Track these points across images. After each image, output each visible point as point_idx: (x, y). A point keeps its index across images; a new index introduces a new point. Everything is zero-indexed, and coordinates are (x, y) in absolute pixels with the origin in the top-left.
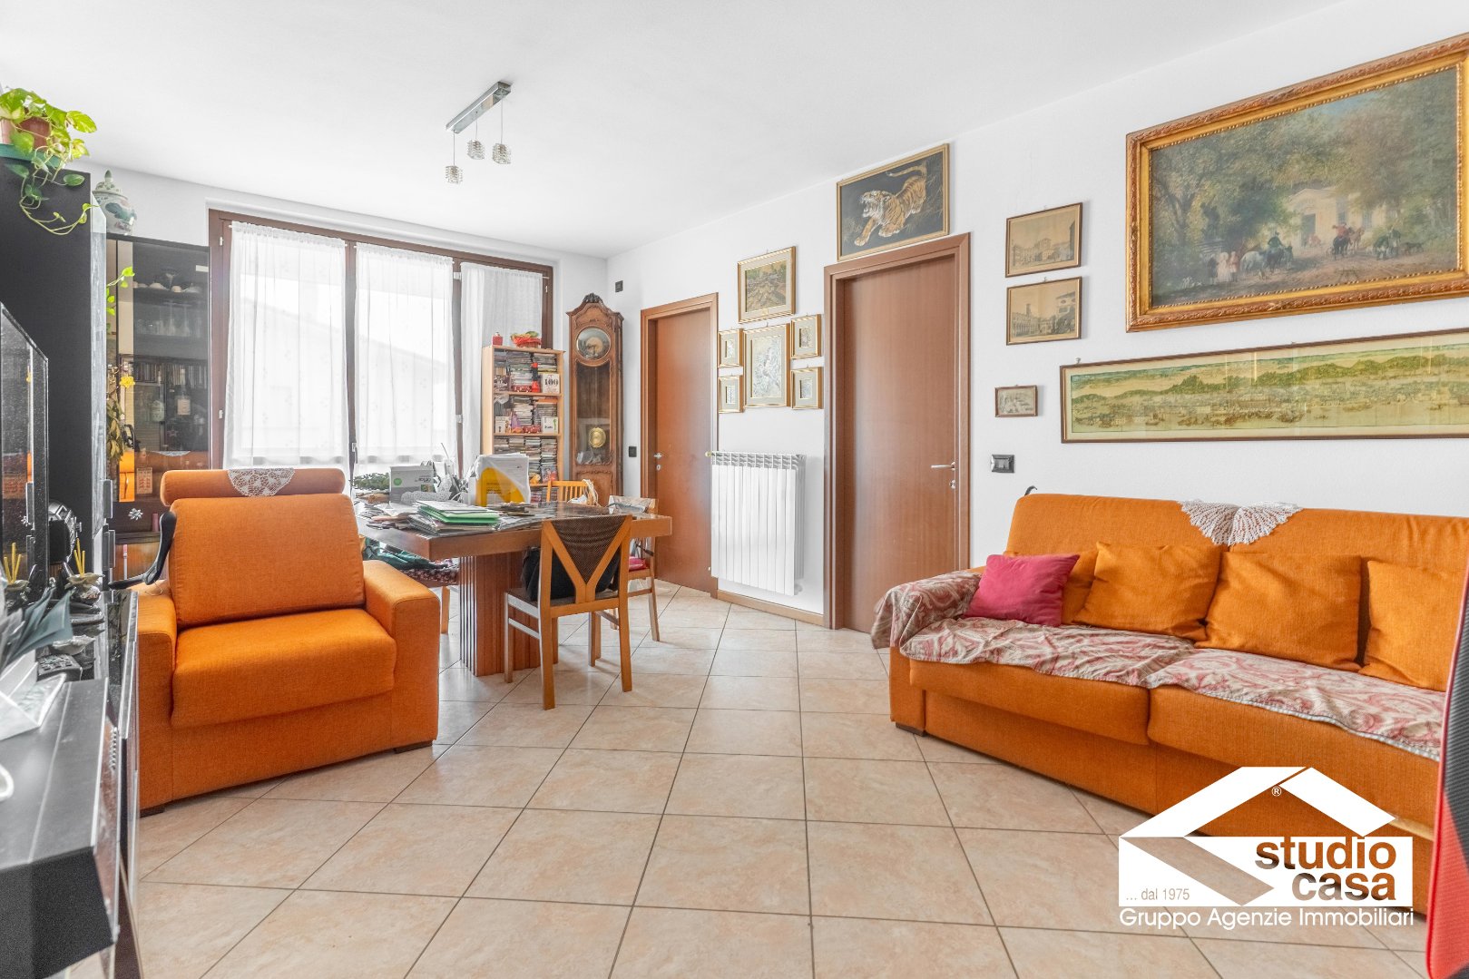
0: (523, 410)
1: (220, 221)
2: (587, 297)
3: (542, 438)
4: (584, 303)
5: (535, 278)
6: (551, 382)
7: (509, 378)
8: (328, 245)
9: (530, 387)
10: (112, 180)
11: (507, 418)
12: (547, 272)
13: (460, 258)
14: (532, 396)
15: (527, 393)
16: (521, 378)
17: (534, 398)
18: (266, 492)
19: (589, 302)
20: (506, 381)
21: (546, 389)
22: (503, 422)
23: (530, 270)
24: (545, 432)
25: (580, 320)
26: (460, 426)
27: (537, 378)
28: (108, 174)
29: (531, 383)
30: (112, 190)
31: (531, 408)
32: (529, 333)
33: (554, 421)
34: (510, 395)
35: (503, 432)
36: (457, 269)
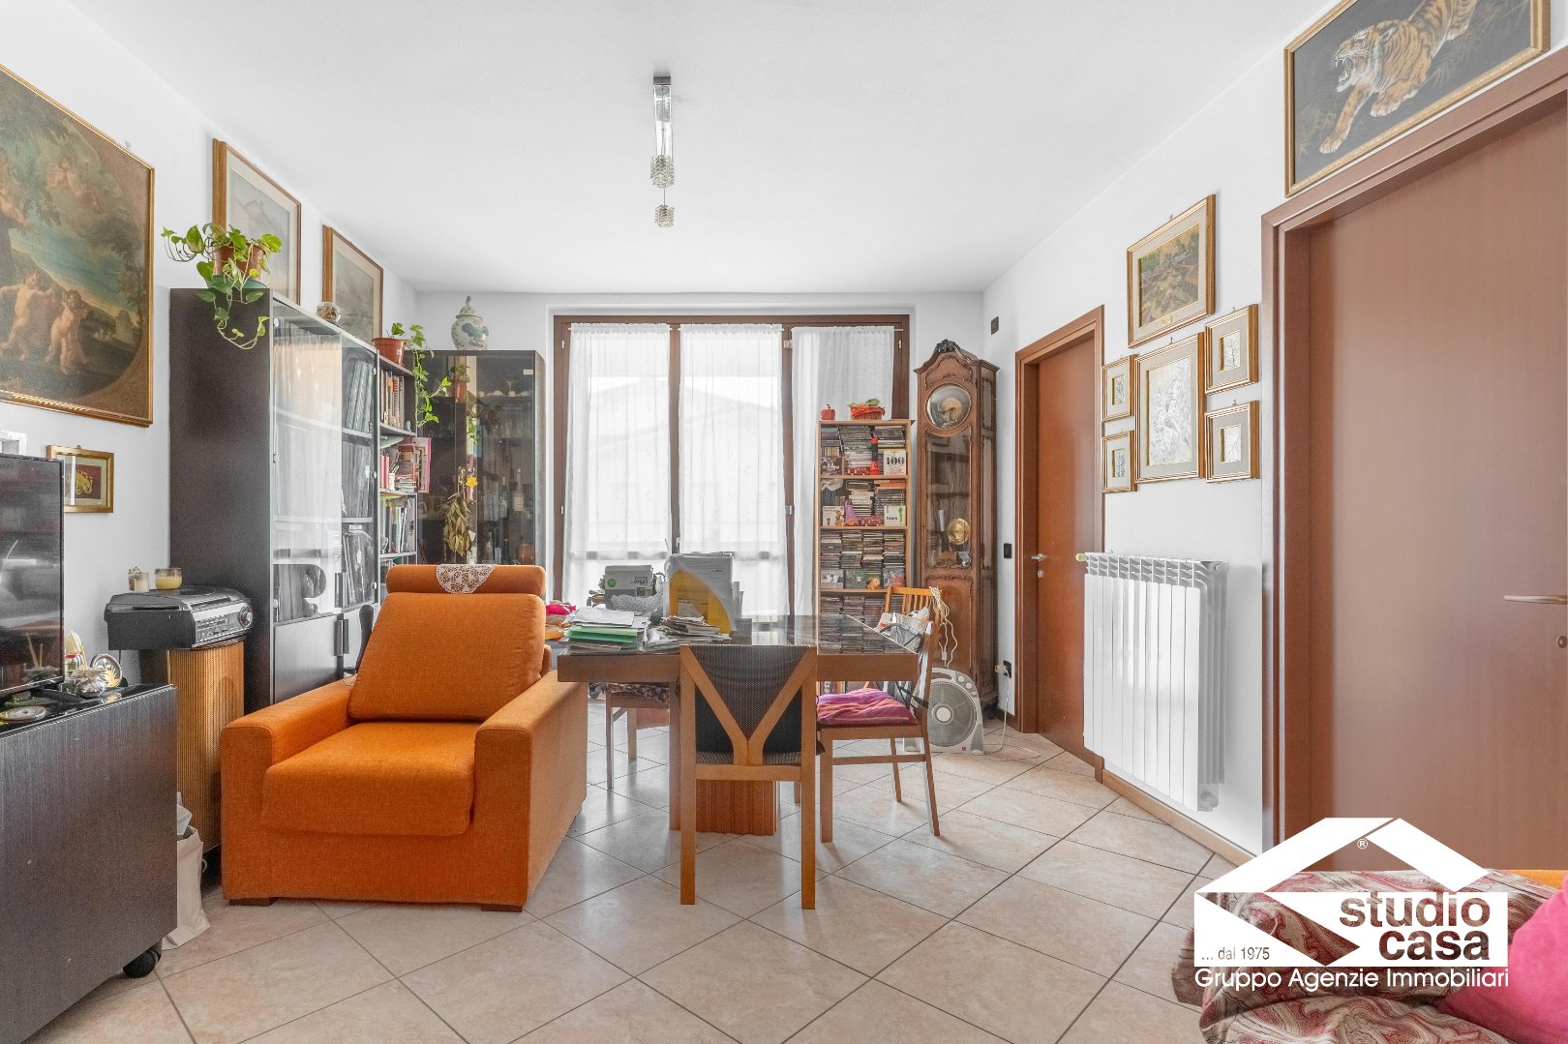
0: (861, 497)
1: (562, 325)
2: (939, 345)
3: (885, 532)
4: (936, 354)
5: (885, 332)
6: (896, 461)
7: (841, 459)
8: (653, 331)
9: (868, 468)
10: (471, 304)
11: (838, 508)
12: (901, 323)
13: (789, 323)
14: (873, 480)
15: (864, 476)
16: (858, 458)
17: (876, 482)
18: (466, 589)
19: (942, 351)
20: (838, 462)
21: (888, 470)
22: (832, 514)
23: (877, 324)
24: (888, 524)
25: (932, 377)
26: (790, 520)
27: (876, 457)
28: (469, 299)
29: (869, 463)
30: (469, 313)
31: (871, 494)
32: (869, 401)
33: (900, 510)
34: (845, 480)
35: (833, 525)
36: (787, 336)
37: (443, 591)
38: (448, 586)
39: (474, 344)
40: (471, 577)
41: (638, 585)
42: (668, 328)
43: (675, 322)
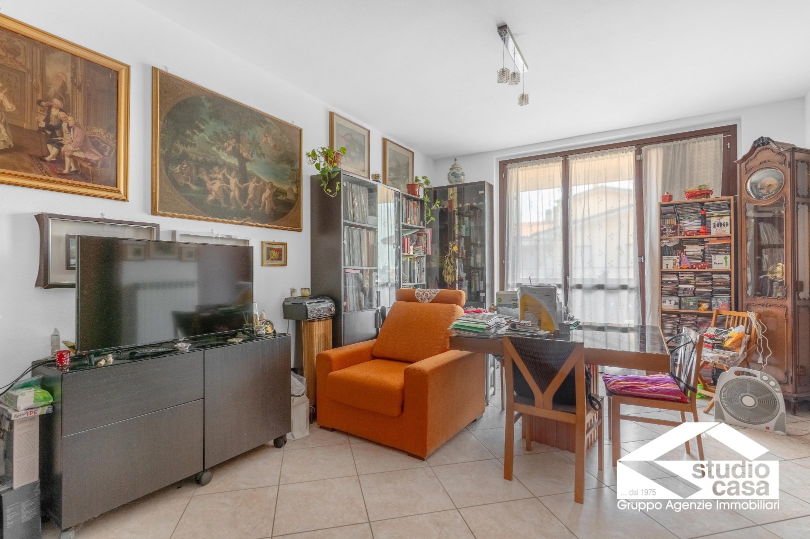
0: (693, 250)
1: (504, 166)
2: (755, 142)
3: (713, 273)
4: (753, 149)
5: (715, 139)
6: (720, 225)
7: (677, 226)
8: (552, 162)
9: (698, 231)
10: (456, 162)
11: (675, 257)
12: (729, 132)
13: (639, 145)
14: (703, 238)
15: (695, 236)
16: (691, 225)
17: (705, 240)
18: (427, 300)
19: (759, 146)
20: (675, 228)
21: (714, 232)
22: (670, 263)
23: (707, 135)
24: (715, 268)
25: (751, 164)
26: (642, 266)
27: (705, 221)
28: (456, 160)
29: (699, 228)
30: (455, 167)
31: (702, 248)
32: (700, 186)
33: (726, 258)
34: (681, 240)
35: (671, 268)
36: (639, 152)
37: (417, 301)
38: (419, 299)
39: (457, 182)
40: (429, 295)
41: (513, 302)
42: (561, 158)
43: (565, 156)
